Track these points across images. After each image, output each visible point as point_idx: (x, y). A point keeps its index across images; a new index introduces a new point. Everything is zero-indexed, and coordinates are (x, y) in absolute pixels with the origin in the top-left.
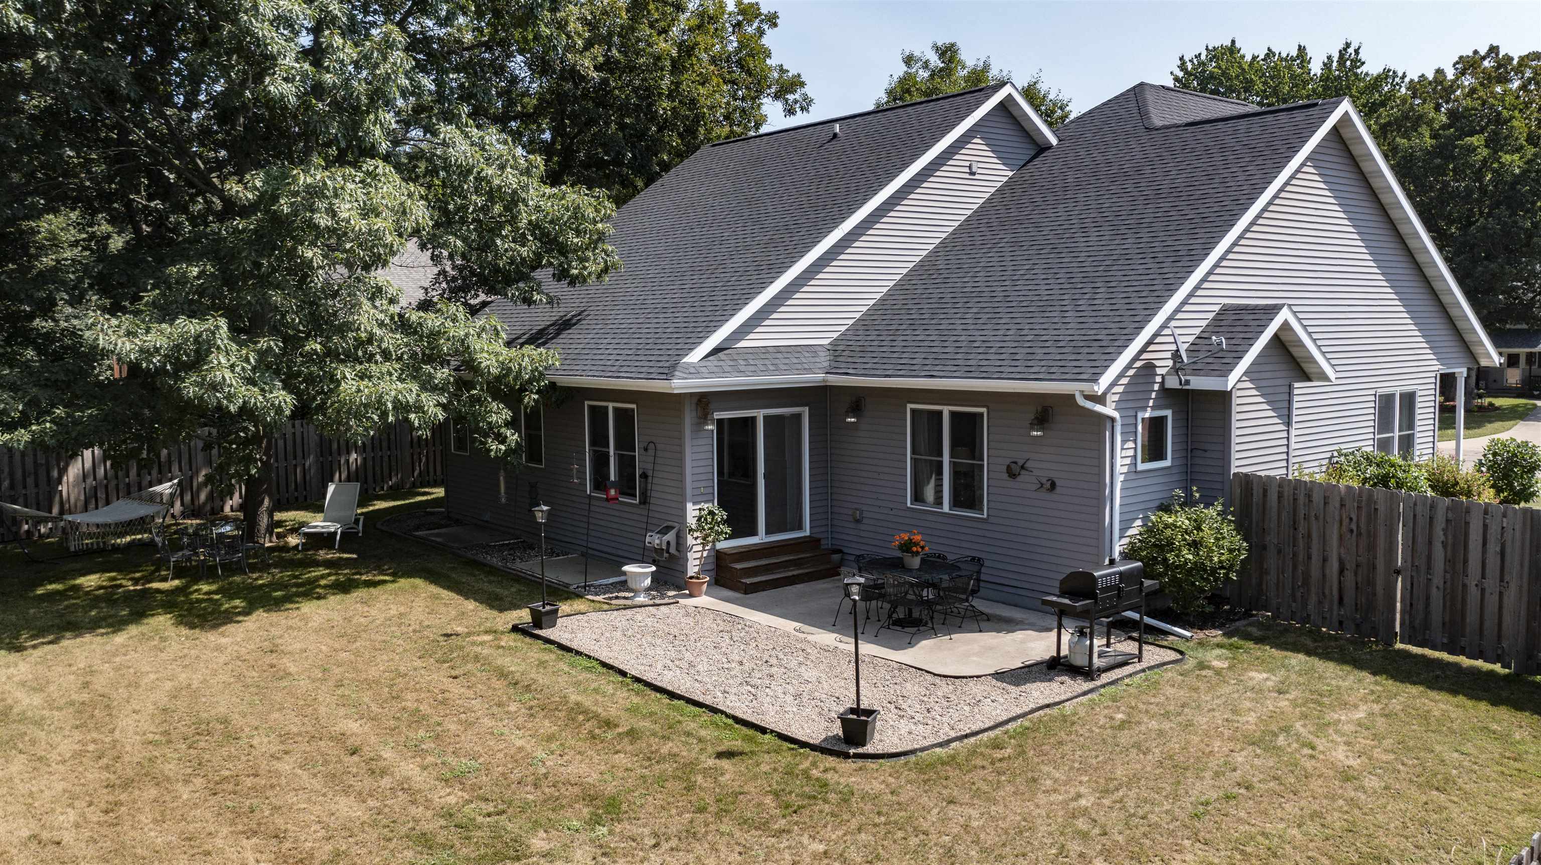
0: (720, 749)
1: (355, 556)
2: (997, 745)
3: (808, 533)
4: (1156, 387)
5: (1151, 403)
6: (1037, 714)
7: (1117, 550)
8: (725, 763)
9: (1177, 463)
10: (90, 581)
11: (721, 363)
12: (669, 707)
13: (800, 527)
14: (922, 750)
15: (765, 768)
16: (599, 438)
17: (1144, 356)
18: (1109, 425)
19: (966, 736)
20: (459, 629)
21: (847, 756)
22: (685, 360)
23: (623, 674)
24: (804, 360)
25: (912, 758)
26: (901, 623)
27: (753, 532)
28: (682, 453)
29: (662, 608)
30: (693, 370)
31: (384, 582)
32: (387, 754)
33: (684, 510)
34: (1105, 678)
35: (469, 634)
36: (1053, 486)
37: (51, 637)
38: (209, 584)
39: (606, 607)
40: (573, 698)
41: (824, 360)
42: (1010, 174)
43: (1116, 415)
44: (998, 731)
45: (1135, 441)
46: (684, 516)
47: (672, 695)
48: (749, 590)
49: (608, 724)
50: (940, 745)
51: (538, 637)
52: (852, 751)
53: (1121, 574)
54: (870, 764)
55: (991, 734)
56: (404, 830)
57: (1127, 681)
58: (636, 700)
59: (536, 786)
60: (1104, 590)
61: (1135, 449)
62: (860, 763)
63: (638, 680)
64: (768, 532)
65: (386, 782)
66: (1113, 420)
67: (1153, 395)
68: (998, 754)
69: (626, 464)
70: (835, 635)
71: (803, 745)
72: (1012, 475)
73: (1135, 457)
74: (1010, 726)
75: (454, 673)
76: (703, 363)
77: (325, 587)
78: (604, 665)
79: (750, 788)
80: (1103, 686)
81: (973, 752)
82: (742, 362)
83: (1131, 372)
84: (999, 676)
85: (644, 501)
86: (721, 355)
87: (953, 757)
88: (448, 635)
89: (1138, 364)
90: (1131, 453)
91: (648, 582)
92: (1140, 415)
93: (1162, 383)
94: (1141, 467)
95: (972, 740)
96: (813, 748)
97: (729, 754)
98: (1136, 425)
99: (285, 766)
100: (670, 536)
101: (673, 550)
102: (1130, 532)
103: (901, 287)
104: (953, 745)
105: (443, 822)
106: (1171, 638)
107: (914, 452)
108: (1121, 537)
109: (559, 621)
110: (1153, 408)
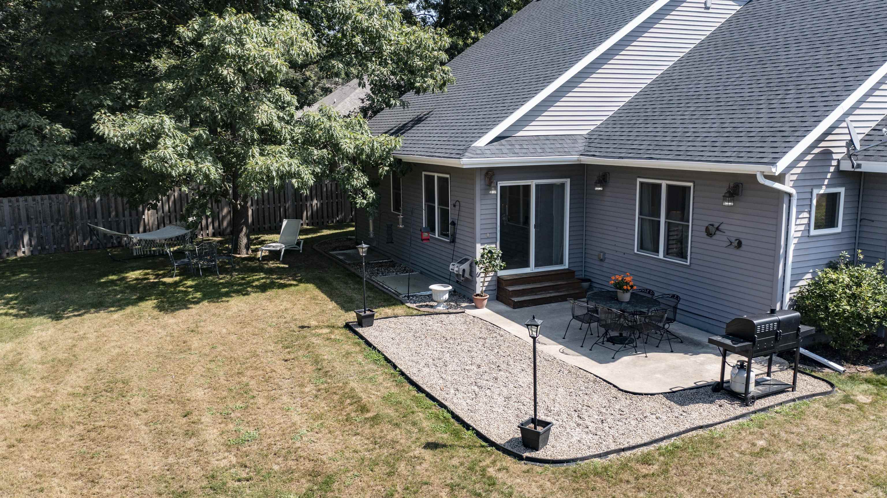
0: (430, 440)
1: (287, 266)
2: (646, 461)
3: (567, 267)
4: (832, 169)
5: (826, 182)
6: (690, 434)
7: (788, 297)
8: (428, 454)
9: (847, 230)
10: (133, 275)
11: (502, 147)
12: (415, 399)
13: (561, 262)
14: (583, 459)
15: (455, 462)
16: (430, 198)
17: (823, 144)
18: (786, 200)
19: (623, 450)
20: (313, 323)
21: (521, 458)
22: (476, 144)
23: (395, 367)
24: (566, 146)
25: (572, 466)
26: (612, 340)
27: (527, 265)
28: (474, 209)
29: (451, 316)
30: (479, 152)
31: (291, 285)
32: (206, 419)
33: (475, 248)
34: (759, 404)
35: (316, 327)
36: (740, 244)
37: (83, 311)
38: (193, 280)
39: (415, 312)
40: (353, 384)
41: (581, 145)
42: (738, 8)
43: (793, 191)
44: (651, 448)
45: (810, 212)
46: (474, 252)
47: (420, 389)
48: (517, 305)
49: (364, 409)
50: (599, 456)
51: (356, 333)
52: (527, 454)
53: (779, 322)
54: (538, 468)
55: (645, 449)
56: (175, 486)
57: (777, 408)
58: (394, 390)
59: (286, 459)
60: (761, 335)
61: (809, 218)
62: (530, 465)
63: (402, 374)
64: (536, 265)
65: (190, 443)
66: (790, 195)
67: (829, 176)
68: (644, 470)
69: (444, 214)
70: (561, 346)
71: (492, 444)
72: (710, 234)
73: (809, 224)
74: (663, 444)
75: (288, 357)
76: (489, 147)
77: (257, 287)
78: (387, 359)
79: (435, 480)
80: (755, 412)
81: (624, 466)
82: (518, 147)
83: (809, 157)
84: (671, 395)
85: (453, 241)
86: (503, 141)
87: (606, 469)
88: (303, 327)
89: (816, 151)
90: (806, 221)
91: (446, 296)
92: (816, 192)
93: (838, 166)
94: (814, 232)
95: (628, 453)
96: (498, 447)
97: (431, 446)
98: (811, 200)
99: (136, 422)
100: (466, 266)
101: (467, 275)
102: (801, 283)
103: (644, 93)
104: (611, 456)
105: (205, 483)
106: (827, 370)
107: (641, 213)
108: (791, 288)
109: (376, 323)
110: (828, 186)
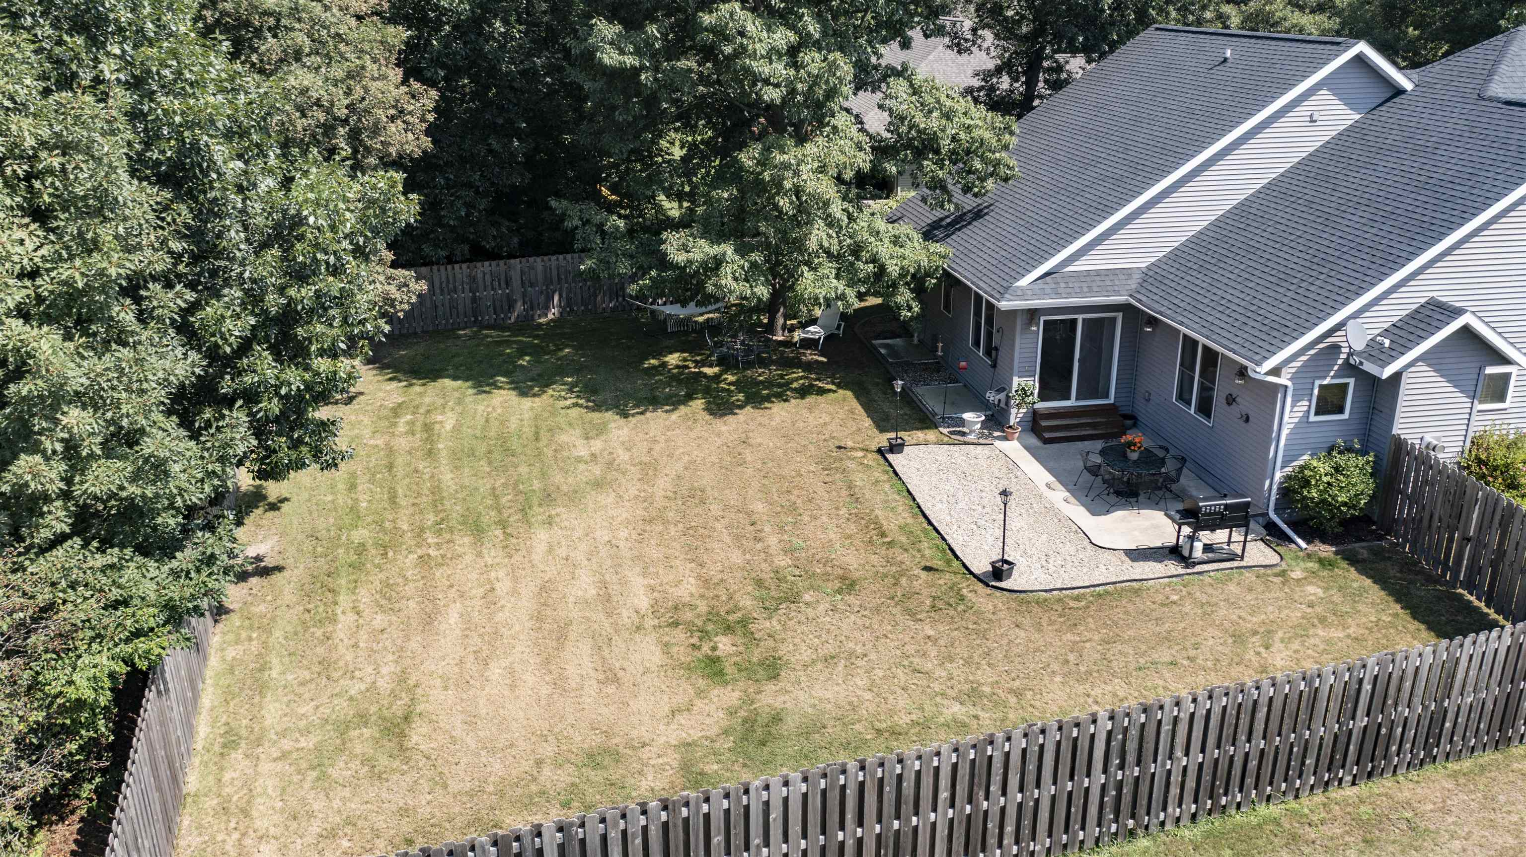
0: (928, 564)
2: (1077, 599)
3: (1112, 401)
4: (1340, 362)
5: (1332, 373)
6: (1123, 585)
7: (1278, 475)
8: (924, 575)
9: (1355, 416)
11: (1046, 286)
12: (924, 531)
13: (1107, 396)
14: (1032, 591)
15: (941, 582)
16: (978, 314)
18: (1282, 390)
19: (1065, 589)
20: (850, 444)
21: (987, 585)
22: (1018, 284)
23: (914, 500)
24: (1117, 283)
25: (1022, 595)
30: (1019, 293)
32: (767, 529)
33: (1012, 380)
35: (852, 449)
36: (1247, 420)
39: (946, 439)
40: (877, 512)
41: (1133, 284)
43: (1289, 384)
44: (1088, 590)
45: (1310, 401)
46: (1011, 384)
47: (930, 523)
48: (1047, 441)
49: (883, 534)
50: (1045, 591)
51: (886, 460)
52: (993, 583)
53: (1226, 505)
54: (998, 593)
55: (1082, 591)
58: (910, 521)
59: (825, 565)
60: (1205, 514)
61: (1309, 406)
62: (993, 590)
63: (919, 507)
64: (1077, 399)
66: (1286, 387)
67: (1336, 368)
68: (1072, 604)
69: (989, 335)
70: (1068, 494)
71: (971, 573)
72: (1229, 404)
73: (1308, 411)
74: (1097, 589)
75: (827, 480)
76: (1031, 286)
78: (908, 491)
79: (925, 592)
81: (1060, 600)
82: (1063, 285)
83: (1312, 352)
84: (1129, 553)
85: (994, 366)
86: (1048, 279)
87: (1045, 600)
88: (840, 447)
89: (1321, 346)
90: (1305, 408)
91: (979, 426)
92: (1317, 383)
93: (1347, 359)
94: (1313, 418)
95: (1068, 592)
96: (975, 576)
97: (928, 569)
98: (1312, 389)
100: (1002, 396)
102: (1295, 464)
104: (1054, 592)
107: (1182, 365)
108: (1283, 467)
109: (906, 449)
110: (1333, 377)
